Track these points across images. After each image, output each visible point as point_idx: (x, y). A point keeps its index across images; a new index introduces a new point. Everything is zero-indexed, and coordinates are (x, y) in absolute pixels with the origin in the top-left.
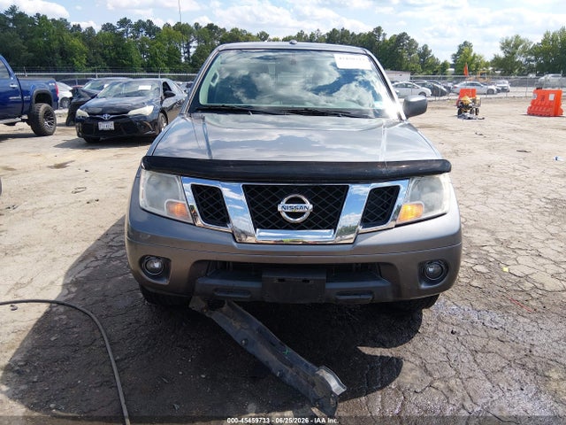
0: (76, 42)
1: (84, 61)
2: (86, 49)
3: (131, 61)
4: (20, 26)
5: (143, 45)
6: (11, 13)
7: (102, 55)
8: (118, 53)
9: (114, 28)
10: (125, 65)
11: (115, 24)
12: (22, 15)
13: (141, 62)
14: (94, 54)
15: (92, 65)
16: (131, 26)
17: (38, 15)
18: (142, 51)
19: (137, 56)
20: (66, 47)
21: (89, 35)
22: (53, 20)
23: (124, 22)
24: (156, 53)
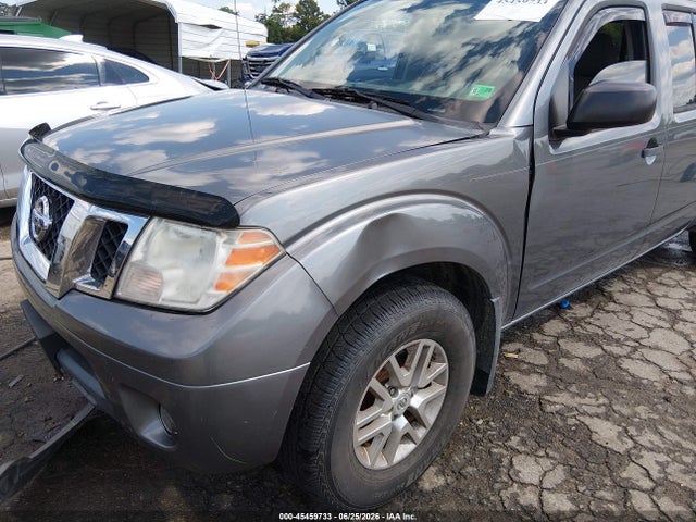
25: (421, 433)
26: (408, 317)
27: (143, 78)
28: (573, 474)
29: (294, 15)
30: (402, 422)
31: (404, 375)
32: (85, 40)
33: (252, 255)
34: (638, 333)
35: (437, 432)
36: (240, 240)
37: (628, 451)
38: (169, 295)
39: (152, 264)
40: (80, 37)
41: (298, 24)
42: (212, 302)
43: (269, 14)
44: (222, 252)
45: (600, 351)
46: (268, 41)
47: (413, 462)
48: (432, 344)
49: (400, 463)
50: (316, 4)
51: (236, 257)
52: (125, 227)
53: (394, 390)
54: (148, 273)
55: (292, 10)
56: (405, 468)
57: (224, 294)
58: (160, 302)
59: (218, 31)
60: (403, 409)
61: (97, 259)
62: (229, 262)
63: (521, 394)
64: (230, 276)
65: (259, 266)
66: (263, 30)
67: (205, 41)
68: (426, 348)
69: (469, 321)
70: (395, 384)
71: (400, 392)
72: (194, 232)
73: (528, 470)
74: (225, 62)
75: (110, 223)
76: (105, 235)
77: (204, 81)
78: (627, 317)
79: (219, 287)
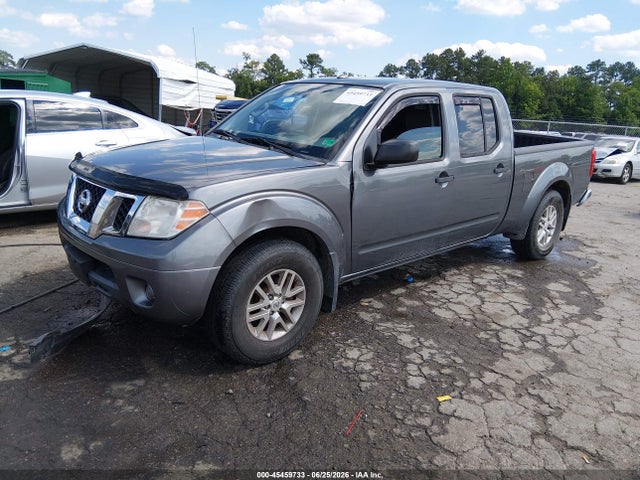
0: (534, 87)
1: (536, 107)
2: (541, 94)
3: (592, 109)
4: (482, 70)
5: (613, 92)
6: (477, 57)
7: (559, 101)
8: (578, 100)
9: (583, 71)
10: (582, 114)
11: (584, 67)
12: (487, 58)
13: (603, 111)
14: (550, 100)
15: (544, 112)
16: (604, 69)
17: (503, 58)
18: (609, 98)
19: (601, 103)
20: (521, 91)
21: (551, 79)
22: (517, 63)
23: (596, 65)
24: (626, 102)
25: (289, 327)
26: (276, 253)
27: (135, 125)
28: (378, 355)
29: (263, 71)
30: (277, 316)
31: (277, 289)
32: (92, 96)
33: (194, 213)
34: (452, 295)
35: (299, 327)
36: (189, 206)
37: (415, 348)
38: (154, 232)
39: (146, 218)
40: (88, 94)
41: (266, 79)
42: (174, 234)
43: (240, 69)
44: (180, 212)
45: (422, 304)
46: (236, 95)
47: (284, 341)
48: (294, 274)
49: (275, 340)
50: (281, 63)
51: (186, 214)
52: (133, 201)
53: (271, 296)
54: (144, 223)
55: (261, 66)
56: (278, 343)
57: (179, 231)
58: (149, 236)
59: (193, 86)
60: (278, 309)
61: (117, 218)
62: (182, 216)
63: (363, 322)
64: (183, 222)
65: (197, 219)
66: (232, 85)
67: (182, 92)
68: (289, 275)
69: (316, 263)
70: (271, 292)
71: (275, 298)
72: (167, 202)
73: (353, 354)
74: (198, 111)
75: (126, 199)
76: (122, 206)
77: (178, 128)
78: (448, 288)
79: (178, 227)
